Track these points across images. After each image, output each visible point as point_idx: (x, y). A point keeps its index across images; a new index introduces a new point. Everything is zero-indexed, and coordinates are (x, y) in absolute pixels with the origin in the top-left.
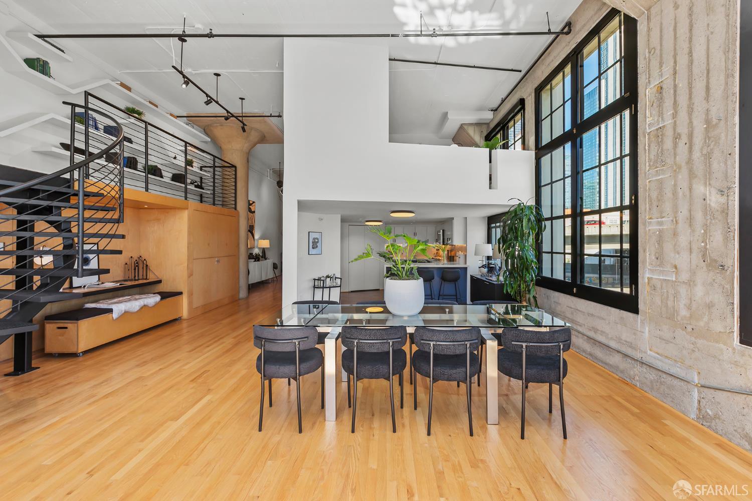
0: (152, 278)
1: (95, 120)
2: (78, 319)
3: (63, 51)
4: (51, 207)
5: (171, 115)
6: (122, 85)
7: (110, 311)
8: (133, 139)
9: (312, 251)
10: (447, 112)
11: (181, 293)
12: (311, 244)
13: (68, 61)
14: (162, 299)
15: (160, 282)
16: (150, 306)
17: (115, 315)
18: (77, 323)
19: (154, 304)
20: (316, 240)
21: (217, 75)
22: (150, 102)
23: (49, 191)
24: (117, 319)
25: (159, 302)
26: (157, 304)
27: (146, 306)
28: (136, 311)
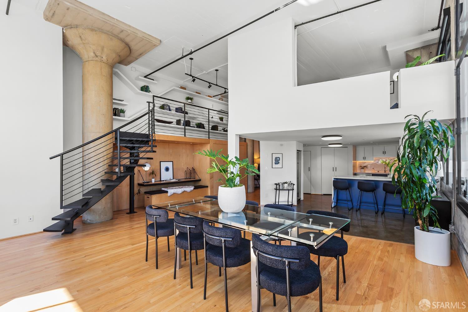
0: (197, 178)
1: (169, 106)
2: (151, 194)
3: (153, 80)
4: (135, 147)
5: (209, 96)
6: (182, 88)
7: (167, 192)
8: (188, 112)
9: (274, 166)
10: (386, 46)
11: (207, 187)
12: (274, 161)
13: (156, 83)
14: (194, 189)
15: (200, 180)
16: (188, 191)
17: (169, 194)
18: (151, 196)
19: (190, 191)
20: (278, 159)
21: (217, 70)
22: (196, 93)
23: (127, 140)
24: (169, 196)
25: (193, 190)
26: (191, 191)
27: (186, 191)
28: (180, 193)
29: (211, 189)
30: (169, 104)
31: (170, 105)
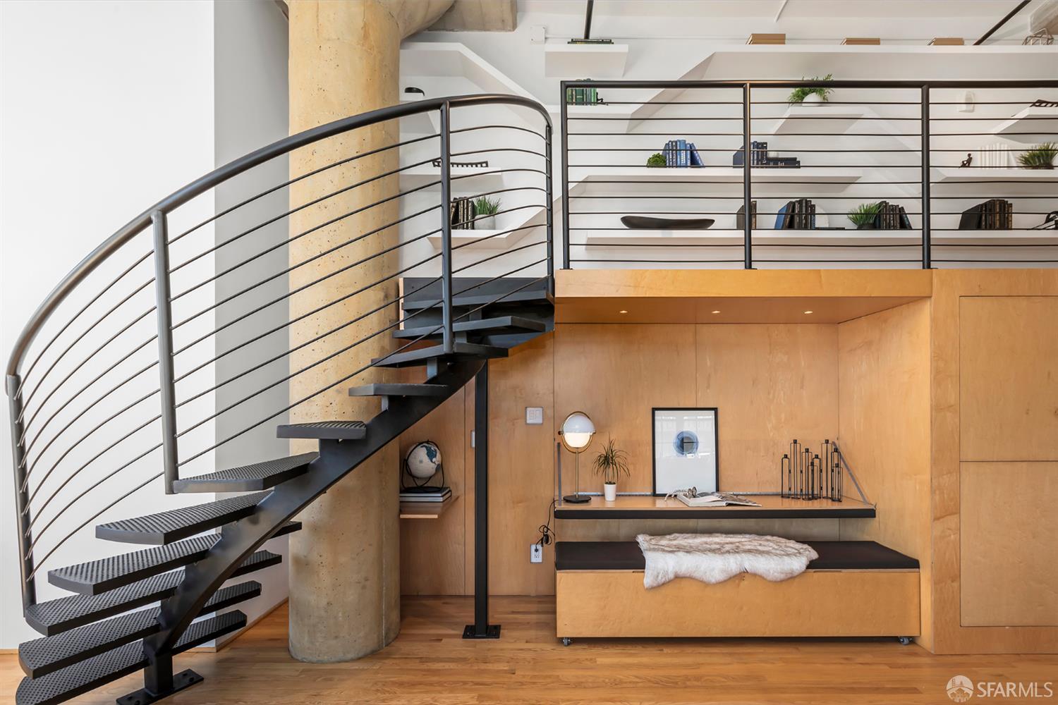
0: (854, 500)
3: (609, 43)
6: (758, 40)
11: (913, 564)
14: (812, 565)
15: (869, 513)
16: (769, 578)
19: (782, 576)
22: (852, 42)
25: (802, 573)
26: (791, 578)
27: (755, 575)
28: (713, 581)
29: (937, 583)
30: (689, 140)
31: (698, 143)
